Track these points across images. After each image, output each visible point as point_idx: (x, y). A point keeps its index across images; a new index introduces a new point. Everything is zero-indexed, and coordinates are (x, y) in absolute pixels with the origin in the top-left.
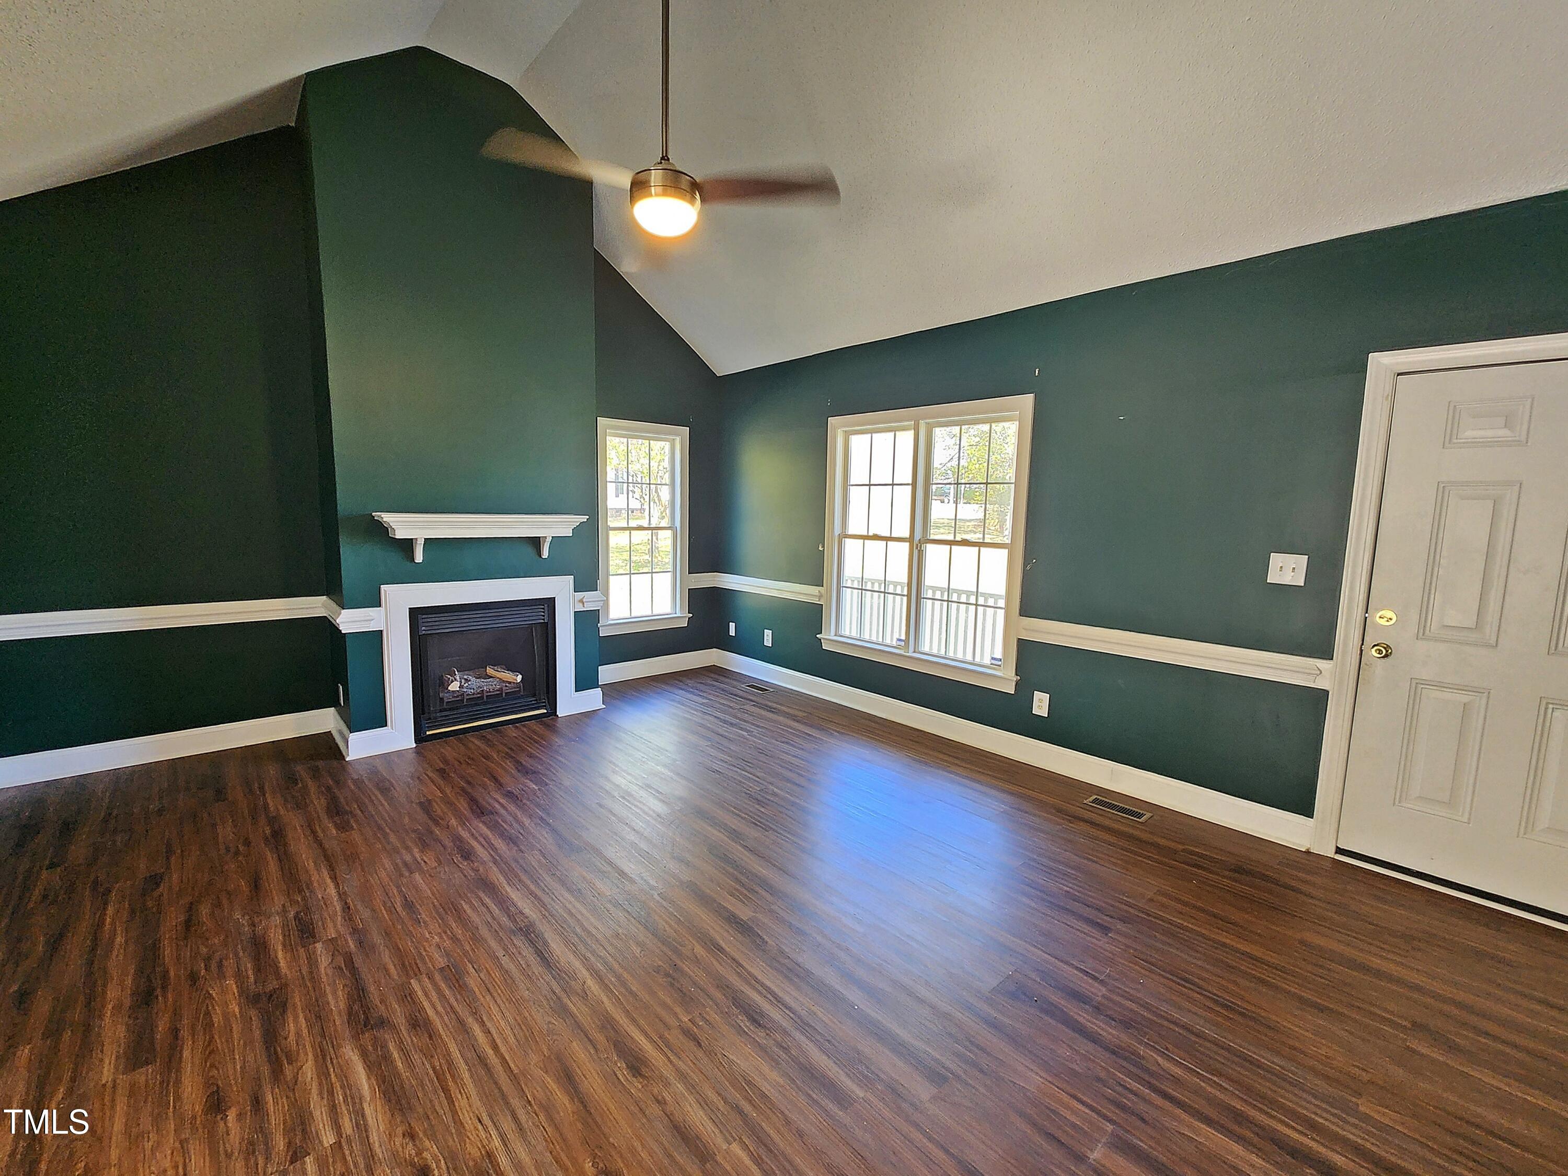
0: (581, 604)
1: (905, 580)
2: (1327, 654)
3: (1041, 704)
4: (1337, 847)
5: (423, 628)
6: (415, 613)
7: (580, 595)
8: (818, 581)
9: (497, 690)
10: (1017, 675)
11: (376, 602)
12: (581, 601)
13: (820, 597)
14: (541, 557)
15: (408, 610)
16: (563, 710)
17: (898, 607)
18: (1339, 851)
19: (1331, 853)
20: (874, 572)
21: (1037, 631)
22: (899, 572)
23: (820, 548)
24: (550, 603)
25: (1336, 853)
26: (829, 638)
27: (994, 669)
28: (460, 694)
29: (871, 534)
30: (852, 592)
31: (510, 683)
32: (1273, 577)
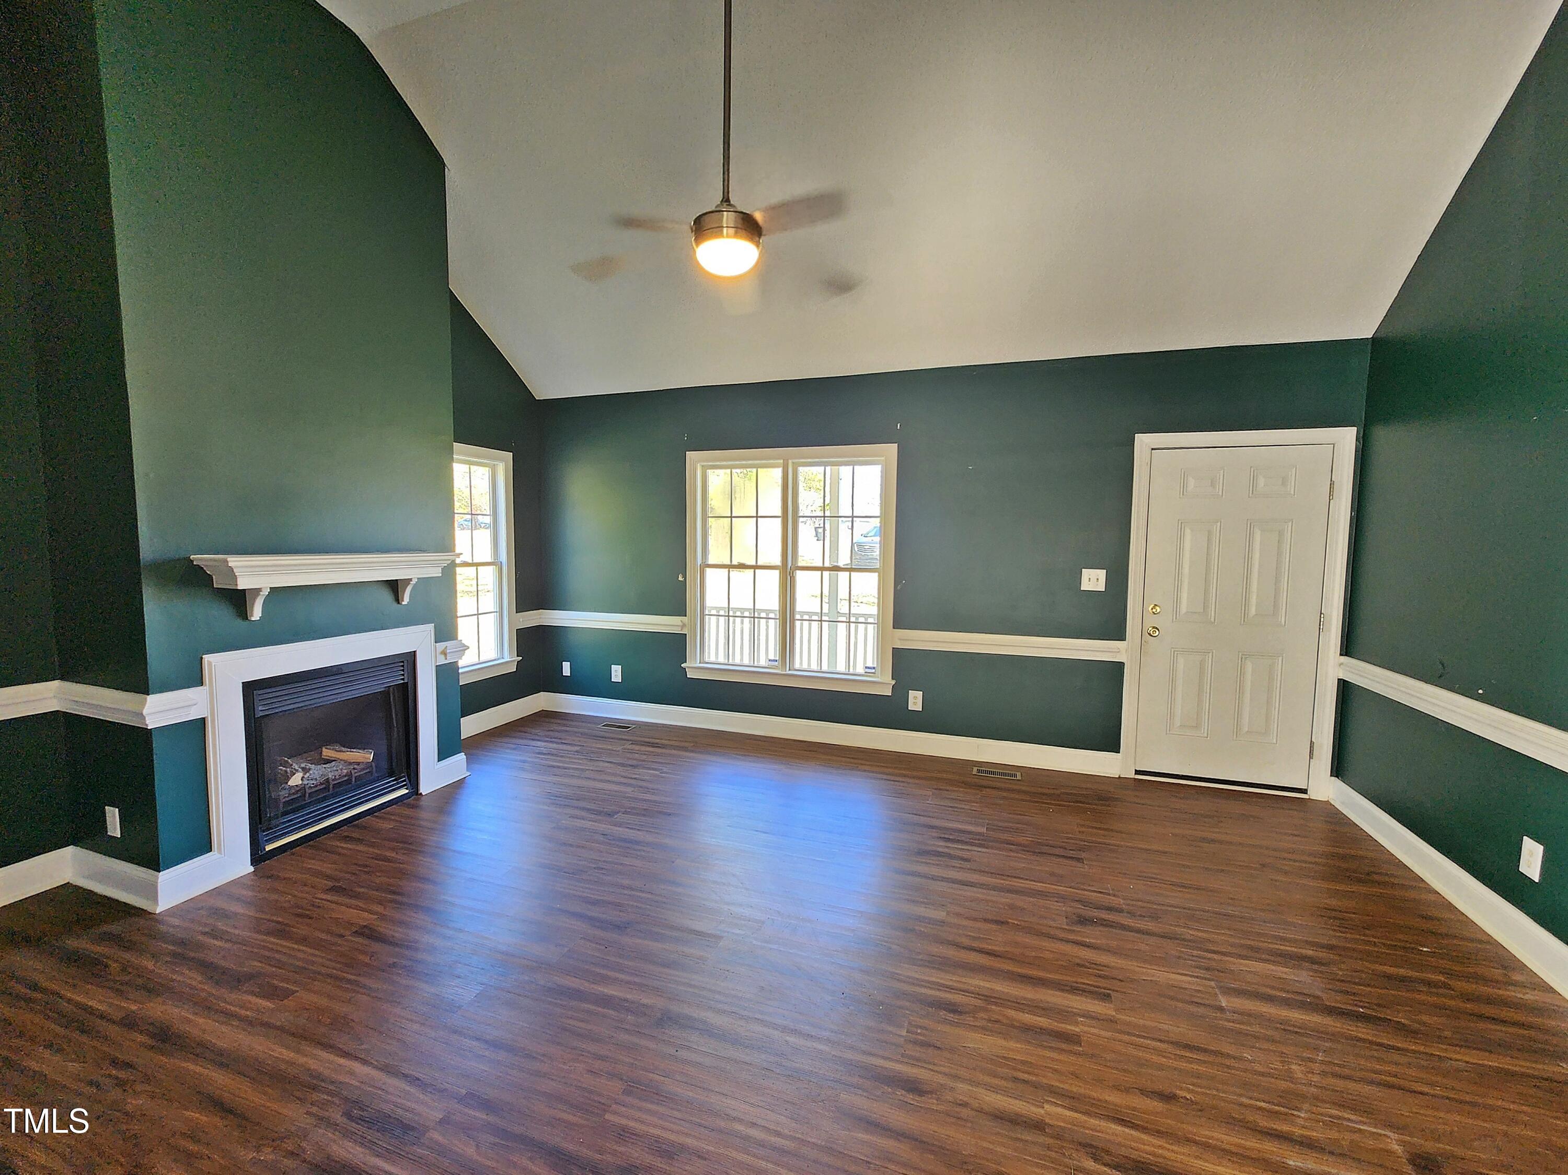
0: (443, 656)
1: (777, 608)
2: (1122, 638)
3: (915, 701)
4: (1136, 770)
5: (260, 708)
6: (250, 688)
7: (441, 646)
8: (680, 609)
9: (345, 776)
10: (893, 679)
11: (196, 678)
12: (444, 653)
13: (684, 625)
14: (399, 603)
15: (241, 685)
16: (425, 788)
17: (770, 631)
18: (1138, 772)
19: (1132, 775)
20: (741, 600)
21: (908, 640)
22: (770, 599)
23: (680, 578)
24: (409, 661)
25: (1135, 774)
26: (693, 667)
27: (870, 676)
28: (301, 789)
29: (735, 562)
30: (718, 619)
31: (358, 764)
32: (1086, 586)
